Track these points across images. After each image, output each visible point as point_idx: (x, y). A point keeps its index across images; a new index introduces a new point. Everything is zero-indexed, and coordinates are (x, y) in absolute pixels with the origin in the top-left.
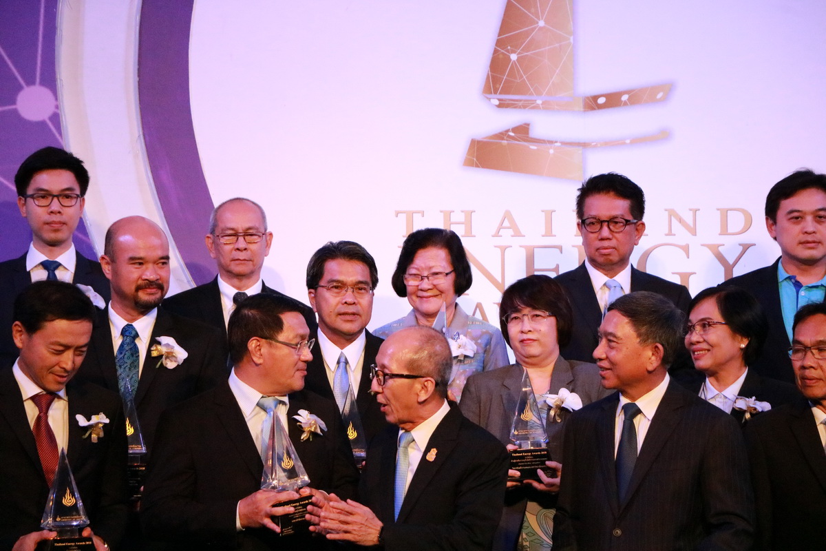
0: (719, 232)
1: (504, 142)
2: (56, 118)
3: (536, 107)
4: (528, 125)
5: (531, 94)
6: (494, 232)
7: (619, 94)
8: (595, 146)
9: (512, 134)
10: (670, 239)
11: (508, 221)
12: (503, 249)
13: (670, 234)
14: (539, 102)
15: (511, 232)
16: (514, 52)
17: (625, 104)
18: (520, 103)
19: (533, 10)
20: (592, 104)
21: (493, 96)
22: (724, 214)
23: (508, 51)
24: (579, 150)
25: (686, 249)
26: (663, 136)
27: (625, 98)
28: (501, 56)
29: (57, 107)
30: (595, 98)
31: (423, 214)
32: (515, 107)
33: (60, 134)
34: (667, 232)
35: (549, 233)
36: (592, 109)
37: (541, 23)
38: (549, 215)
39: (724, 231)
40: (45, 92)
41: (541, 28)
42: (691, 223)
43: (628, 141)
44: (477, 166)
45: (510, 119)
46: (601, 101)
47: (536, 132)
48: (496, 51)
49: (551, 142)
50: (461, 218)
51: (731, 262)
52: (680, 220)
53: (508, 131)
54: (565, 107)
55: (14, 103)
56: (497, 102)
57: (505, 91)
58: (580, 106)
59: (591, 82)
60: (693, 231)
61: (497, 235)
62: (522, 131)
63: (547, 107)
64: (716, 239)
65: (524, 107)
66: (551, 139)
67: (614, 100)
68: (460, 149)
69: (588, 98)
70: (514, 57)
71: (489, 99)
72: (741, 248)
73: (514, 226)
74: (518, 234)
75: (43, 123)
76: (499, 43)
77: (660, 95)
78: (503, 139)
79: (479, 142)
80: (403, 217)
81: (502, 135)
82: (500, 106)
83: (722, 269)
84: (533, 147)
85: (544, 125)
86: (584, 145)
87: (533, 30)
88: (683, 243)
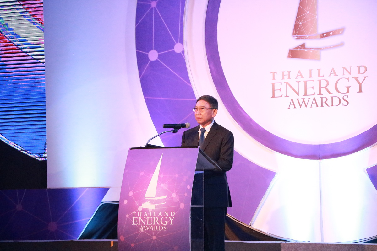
0: (357, 73)
1: (298, 50)
2: (183, 52)
3: (307, 38)
4: (305, 44)
5: (305, 34)
6: (296, 77)
7: (330, 32)
8: (323, 49)
9: (300, 47)
10: (344, 76)
11: (300, 74)
12: (298, 82)
13: (344, 75)
14: (307, 37)
15: (300, 77)
16: (300, 22)
17: (331, 35)
18: (302, 37)
19: (306, 9)
20: (322, 36)
21: (295, 36)
22: (359, 67)
23: (299, 22)
24: (319, 51)
25: (348, 79)
26: (341, 44)
27: (331, 33)
28: (297, 23)
29: (183, 49)
30: (323, 34)
31: (277, 73)
32: (301, 39)
33: (184, 56)
34: (343, 74)
35: (311, 77)
36: (322, 37)
37: (308, 12)
38: (311, 71)
39: (359, 73)
40: (181, 44)
41: (308, 14)
42: (350, 71)
43: (332, 47)
44: (291, 57)
45: (300, 42)
46: (325, 35)
47: (307, 46)
48: (296, 22)
49: (311, 49)
50: (287, 74)
51: (361, 83)
52: (347, 70)
53: (299, 46)
54: (315, 38)
55: (174, 48)
56: (296, 38)
57: (298, 34)
58: (319, 37)
59: (322, 29)
60: (350, 73)
61: (297, 78)
62: (303, 45)
63: (309, 38)
64: (357, 76)
65: (304, 38)
66: (311, 48)
67: (328, 34)
68: (287, 52)
69: (321, 34)
70: (300, 23)
71: (294, 37)
72: (364, 78)
73: (301, 75)
74: (302, 77)
75: (180, 54)
76: (297, 19)
77: (341, 32)
78: (298, 49)
79: (291, 50)
80: (272, 74)
81: (297, 48)
82: (297, 39)
83: (359, 85)
84: (306, 51)
85: (310, 43)
86: (320, 49)
87: (306, 15)
88: (347, 77)
